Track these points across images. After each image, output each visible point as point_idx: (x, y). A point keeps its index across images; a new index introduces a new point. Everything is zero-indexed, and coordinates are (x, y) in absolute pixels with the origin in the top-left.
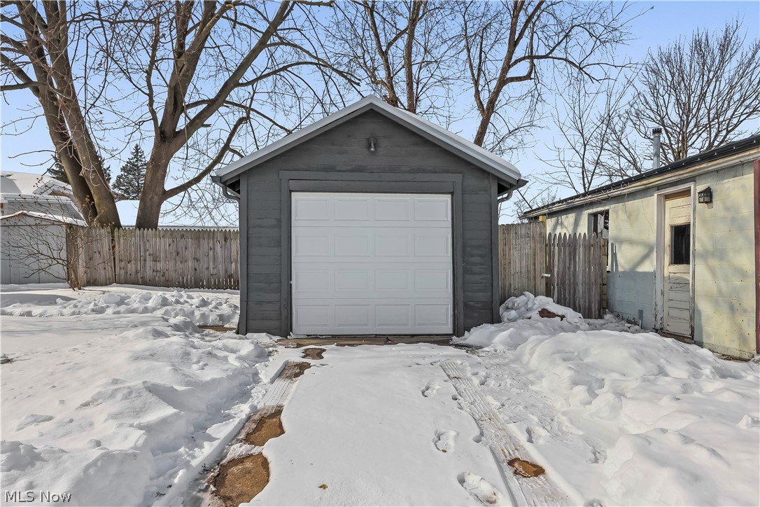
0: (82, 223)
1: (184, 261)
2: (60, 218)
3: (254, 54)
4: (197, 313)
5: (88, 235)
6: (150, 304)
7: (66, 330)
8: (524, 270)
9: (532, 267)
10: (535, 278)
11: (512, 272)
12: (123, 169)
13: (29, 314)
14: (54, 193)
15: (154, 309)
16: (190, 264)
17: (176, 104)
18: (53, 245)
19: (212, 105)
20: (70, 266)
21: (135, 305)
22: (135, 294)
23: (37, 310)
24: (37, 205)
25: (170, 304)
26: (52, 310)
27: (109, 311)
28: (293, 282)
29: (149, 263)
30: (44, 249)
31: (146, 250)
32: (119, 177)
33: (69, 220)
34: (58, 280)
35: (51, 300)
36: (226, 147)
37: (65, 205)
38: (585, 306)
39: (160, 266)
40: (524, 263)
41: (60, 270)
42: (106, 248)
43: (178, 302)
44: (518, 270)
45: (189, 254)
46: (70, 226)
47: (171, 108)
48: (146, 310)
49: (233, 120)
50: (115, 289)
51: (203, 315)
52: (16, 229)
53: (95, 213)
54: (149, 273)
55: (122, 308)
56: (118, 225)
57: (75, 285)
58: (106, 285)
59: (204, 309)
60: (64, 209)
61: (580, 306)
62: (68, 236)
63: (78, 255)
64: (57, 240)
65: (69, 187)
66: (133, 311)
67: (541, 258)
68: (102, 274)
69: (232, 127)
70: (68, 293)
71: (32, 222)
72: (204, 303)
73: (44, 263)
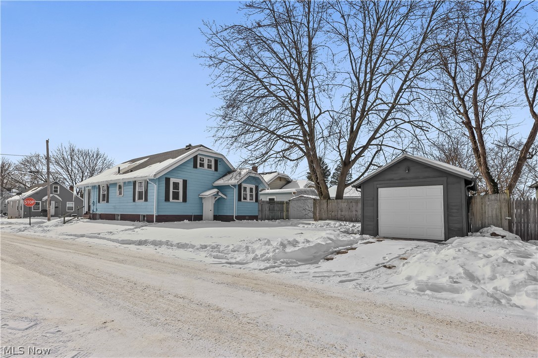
0: (318, 198)
1: (352, 212)
2: (311, 196)
3: (381, 125)
4: (351, 229)
5: (320, 202)
6: (336, 226)
7: (313, 230)
8: (494, 216)
9: (499, 214)
10: (501, 219)
11: (487, 216)
12: (336, 169)
13: (304, 227)
14: (309, 187)
15: (337, 227)
16: (354, 213)
17: (350, 151)
18: (310, 206)
19: (365, 148)
20: (314, 213)
21: (332, 226)
22: (332, 222)
23: (306, 226)
24: (305, 192)
25: (342, 226)
26: (310, 226)
27: (324, 227)
28: (379, 219)
29: (339, 212)
30: (307, 207)
31: (338, 208)
32: (334, 173)
33: (314, 197)
34: (310, 218)
35: (309, 224)
36: (371, 164)
37: (313, 191)
38: (535, 234)
39: (343, 213)
40: (494, 212)
41: (311, 215)
42: (325, 207)
43: (345, 225)
44: (490, 215)
45: (354, 209)
46: (314, 199)
47: (348, 153)
48: (335, 227)
49: (374, 151)
50: (328, 221)
51: (352, 230)
52: (299, 201)
53: (322, 195)
54: (339, 216)
55: (328, 226)
56: (329, 198)
57: (316, 220)
58: (325, 220)
59: (353, 228)
60: (313, 193)
61: (531, 234)
62: (314, 203)
63: (317, 210)
64: (310, 204)
65: (313, 183)
66: (332, 227)
67: (505, 210)
68: (324, 216)
69: (373, 155)
70: (314, 222)
71: (303, 198)
72: (354, 226)
73: (307, 212)
